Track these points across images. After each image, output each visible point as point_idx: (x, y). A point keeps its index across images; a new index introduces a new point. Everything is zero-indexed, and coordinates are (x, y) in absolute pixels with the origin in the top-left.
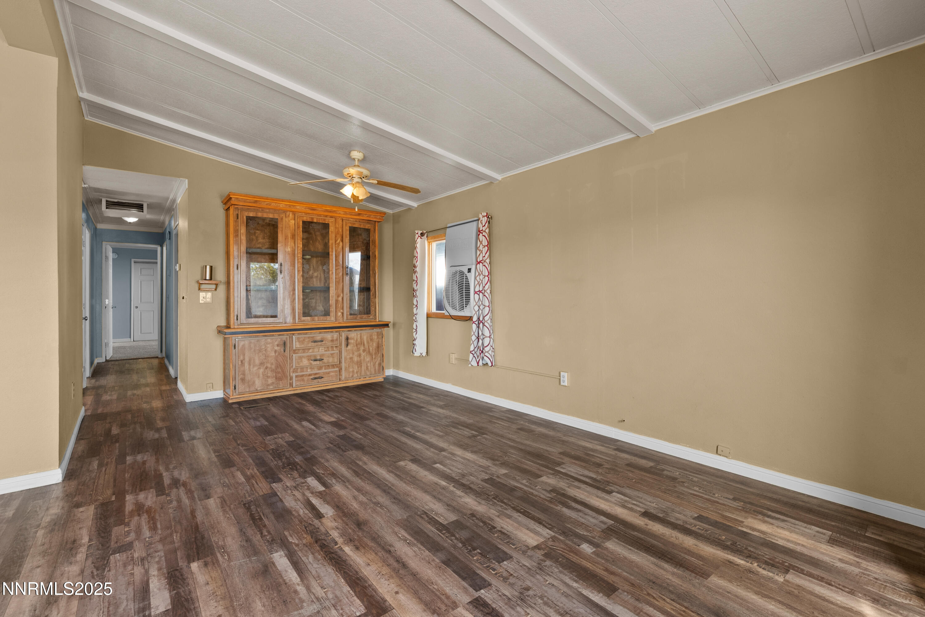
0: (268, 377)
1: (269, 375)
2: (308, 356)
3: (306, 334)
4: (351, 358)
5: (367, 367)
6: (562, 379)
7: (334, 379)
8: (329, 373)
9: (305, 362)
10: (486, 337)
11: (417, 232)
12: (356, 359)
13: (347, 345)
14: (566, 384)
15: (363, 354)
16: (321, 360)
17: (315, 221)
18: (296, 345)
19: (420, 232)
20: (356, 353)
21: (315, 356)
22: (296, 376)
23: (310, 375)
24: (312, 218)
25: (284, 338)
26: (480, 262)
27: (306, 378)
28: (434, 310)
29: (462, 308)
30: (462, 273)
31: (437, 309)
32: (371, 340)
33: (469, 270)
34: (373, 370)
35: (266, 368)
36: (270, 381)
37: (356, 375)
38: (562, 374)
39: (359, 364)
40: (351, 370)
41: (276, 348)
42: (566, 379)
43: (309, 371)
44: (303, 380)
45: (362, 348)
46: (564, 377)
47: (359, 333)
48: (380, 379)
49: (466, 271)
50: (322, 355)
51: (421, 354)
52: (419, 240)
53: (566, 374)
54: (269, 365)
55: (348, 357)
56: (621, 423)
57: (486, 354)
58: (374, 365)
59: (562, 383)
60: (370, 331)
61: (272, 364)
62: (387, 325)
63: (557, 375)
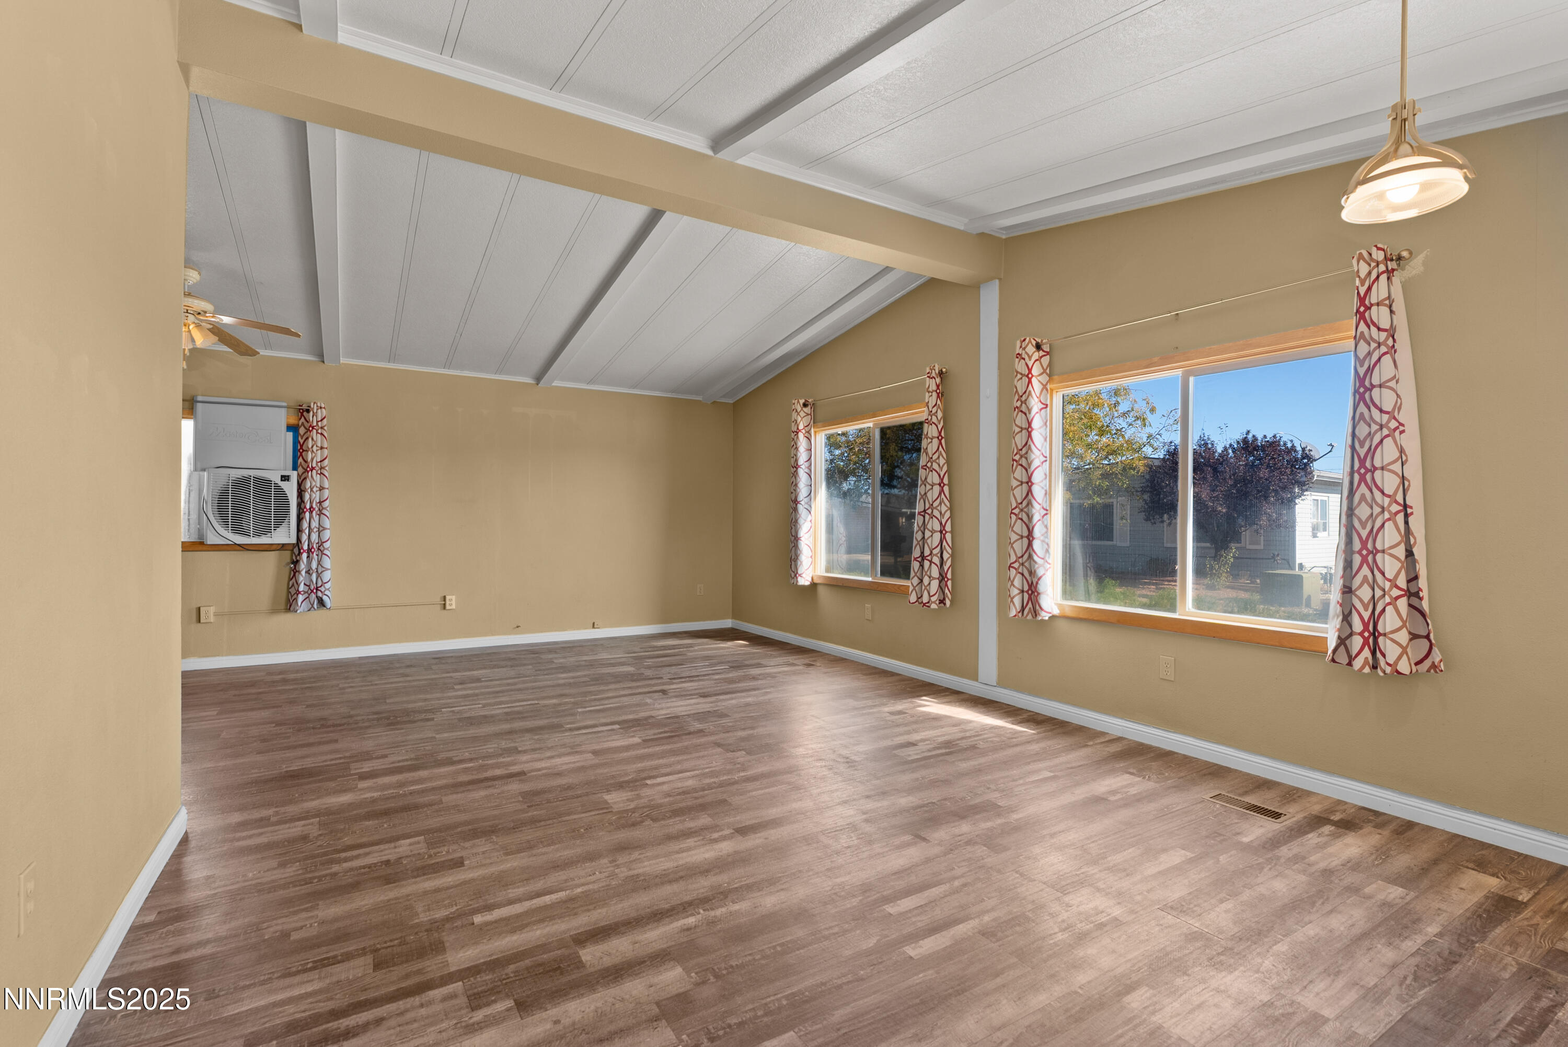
10: (327, 569)
14: (454, 607)
29: (266, 531)
30: (264, 482)
33: (285, 478)
38: (448, 598)
42: (454, 602)
46: (450, 600)
49: (276, 479)
53: (454, 598)
59: (448, 607)
63: (438, 600)
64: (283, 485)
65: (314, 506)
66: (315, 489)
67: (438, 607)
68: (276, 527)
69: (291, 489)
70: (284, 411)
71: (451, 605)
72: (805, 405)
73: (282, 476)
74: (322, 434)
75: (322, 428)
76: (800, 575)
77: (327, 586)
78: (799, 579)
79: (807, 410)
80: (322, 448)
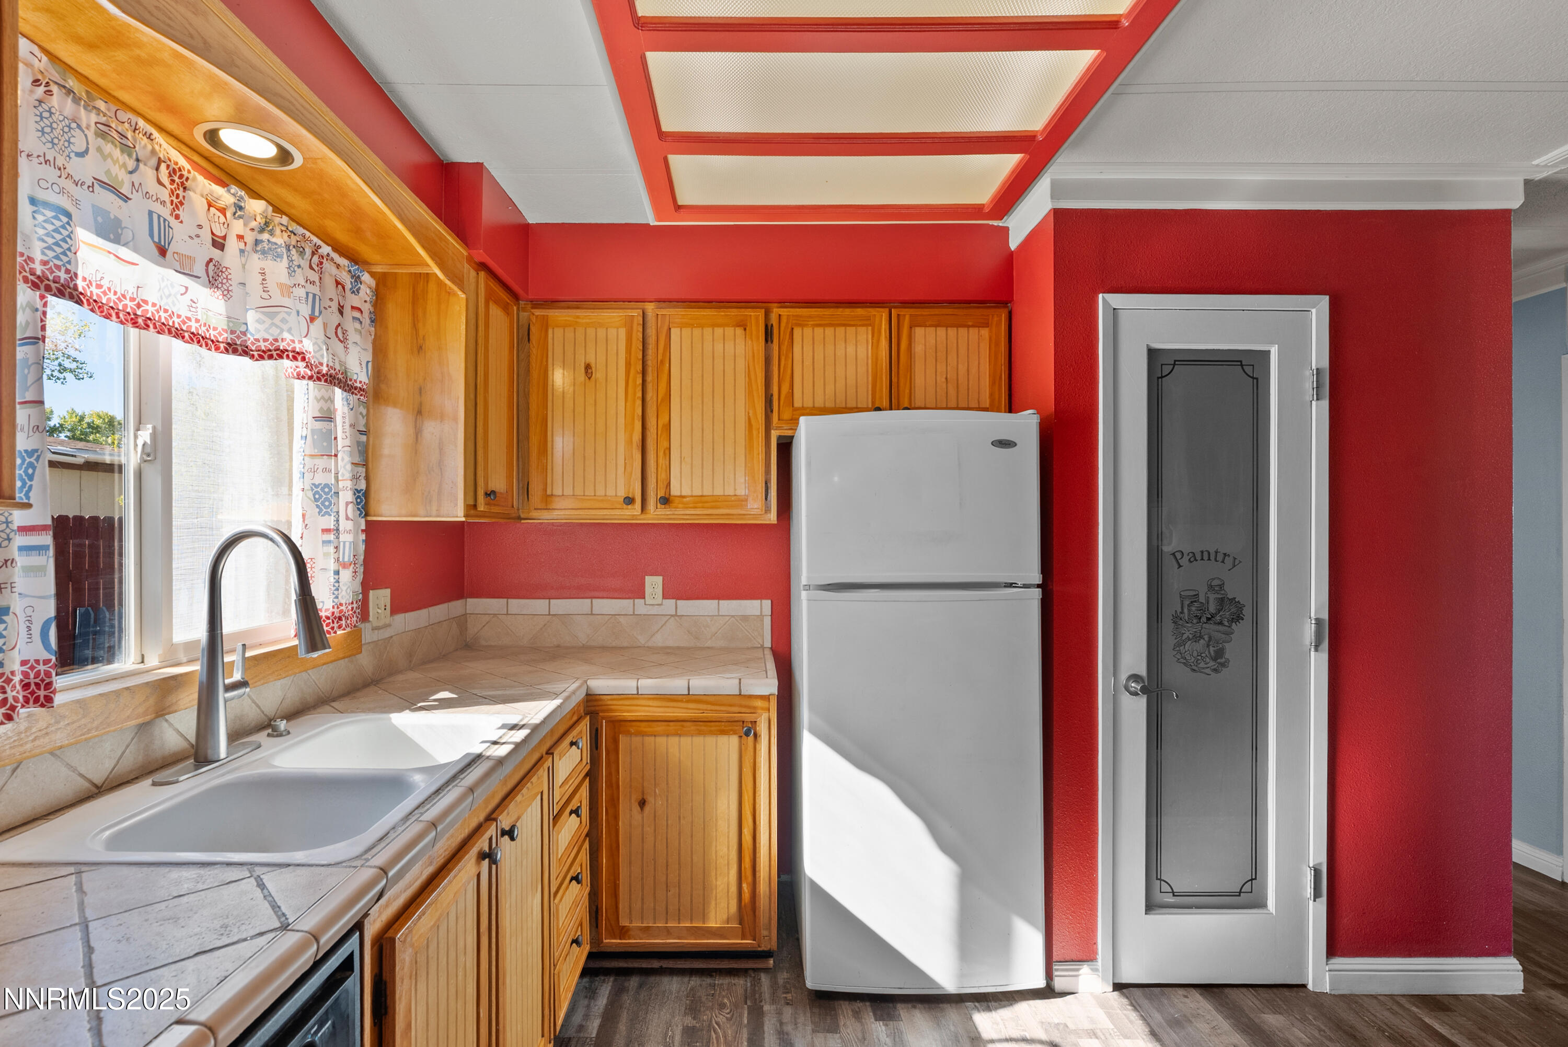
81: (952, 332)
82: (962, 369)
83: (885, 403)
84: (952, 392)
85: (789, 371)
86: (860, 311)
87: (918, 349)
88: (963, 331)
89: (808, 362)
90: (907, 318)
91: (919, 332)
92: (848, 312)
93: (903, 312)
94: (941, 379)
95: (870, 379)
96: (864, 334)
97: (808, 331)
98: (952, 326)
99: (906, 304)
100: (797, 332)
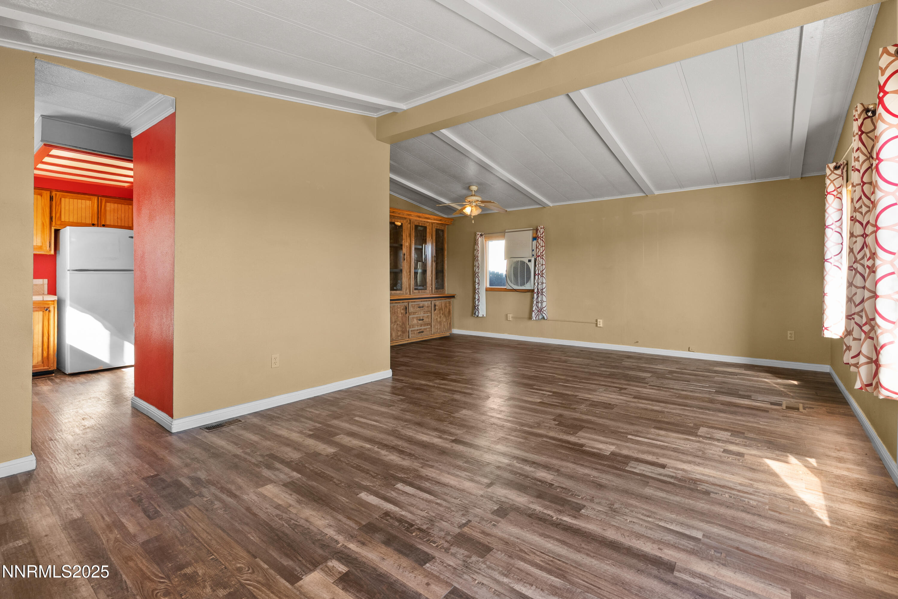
0: (398, 331)
1: (399, 329)
2: (416, 317)
3: (415, 302)
4: (437, 319)
5: (444, 325)
6: (598, 323)
7: (429, 333)
8: (426, 329)
9: (415, 321)
10: (544, 302)
11: (478, 233)
12: (439, 320)
13: (435, 310)
14: (601, 326)
15: (442, 316)
16: (423, 320)
17: (420, 225)
18: (411, 310)
19: (480, 233)
20: (439, 316)
21: (420, 317)
22: (411, 331)
23: (418, 330)
24: (419, 223)
25: (406, 304)
26: (539, 256)
27: (416, 332)
28: (488, 286)
29: (523, 284)
30: (523, 263)
31: (490, 286)
32: (446, 306)
33: (530, 261)
34: (447, 328)
35: (398, 324)
36: (399, 333)
37: (439, 331)
38: (598, 320)
39: (440, 323)
40: (436, 327)
41: (402, 311)
42: (601, 323)
43: (416, 328)
44: (414, 333)
45: (442, 312)
46: (600, 322)
47: (440, 301)
48: (448, 334)
49: (527, 261)
50: (423, 317)
51: (483, 315)
52: (480, 239)
53: (601, 321)
54: (399, 323)
55: (435, 318)
56: (636, 343)
57: (544, 312)
58: (447, 324)
59: (598, 326)
60: (445, 301)
61: (400, 322)
62: (453, 297)
63: (594, 321)
64: (529, 263)
65: (539, 273)
66: (540, 265)
67: (595, 325)
68: (527, 282)
69: (531, 265)
70: (531, 232)
71: (600, 324)
72: (836, 168)
73: (529, 260)
74: (542, 240)
75: (542, 237)
76: (826, 329)
77: (545, 309)
78: (825, 331)
79: (839, 172)
80: (542, 246)
81: (120, 205)
82: (123, 215)
83: (96, 223)
84: (119, 221)
85: (60, 210)
86: (87, 196)
87: (108, 208)
88: (123, 206)
89: (67, 208)
90: (104, 200)
91: (108, 204)
92: (83, 196)
93: (102, 198)
94: (116, 218)
95: (91, 215)
96: (88, 203)
97: (67, 200)
98: (120, 204)
99: (104, 196)
100: (63, 199)
